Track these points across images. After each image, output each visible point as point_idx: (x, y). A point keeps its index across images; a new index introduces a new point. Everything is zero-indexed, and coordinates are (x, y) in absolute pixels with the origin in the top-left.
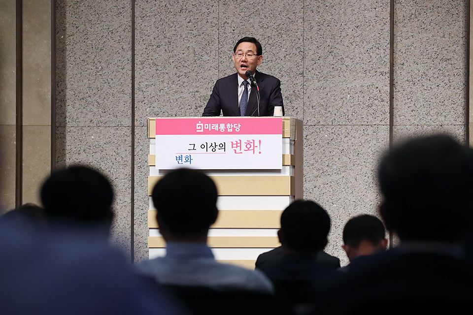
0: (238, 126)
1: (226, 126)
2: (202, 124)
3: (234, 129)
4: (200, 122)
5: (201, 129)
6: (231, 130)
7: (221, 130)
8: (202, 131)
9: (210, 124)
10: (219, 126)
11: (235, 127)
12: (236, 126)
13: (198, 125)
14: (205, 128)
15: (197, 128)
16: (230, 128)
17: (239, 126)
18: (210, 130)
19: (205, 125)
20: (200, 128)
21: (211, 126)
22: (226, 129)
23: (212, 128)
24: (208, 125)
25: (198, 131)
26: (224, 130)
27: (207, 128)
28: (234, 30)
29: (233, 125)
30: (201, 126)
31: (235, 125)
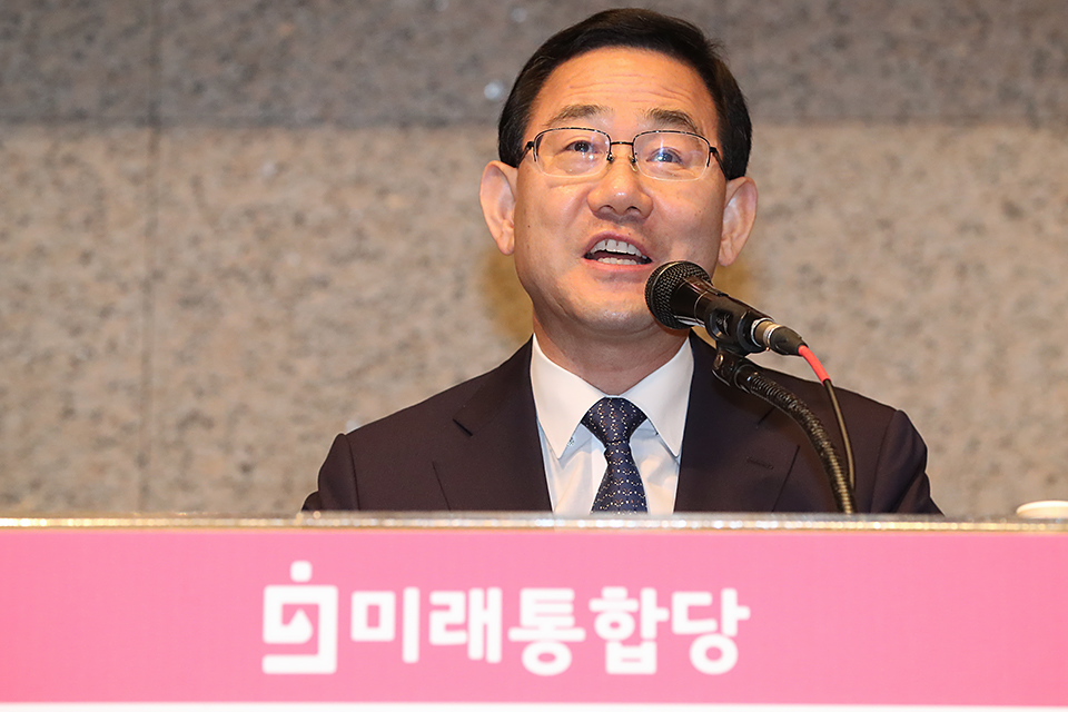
0: (713, 611)
1: (584, 617)
2: (326, 597)
3: (673, 646)
4: (301, 570)
5: (310, 647)
6: (645, 660)
7: (530, 661)
8: (324, 662)
9: (412, 596)
10: (511, 616)
11: (682, 625)
12: (695, 613)
13: (275, 597)
14: (361, 632)
15: (274, 631)
16: (635, 640)
17: (734, 611)
18: (411, 653)
19: (361, 601)
20: (300, 630)
21: (426, 609)
22: (589, 652)
23: (439, 636)
24: (385, 600)
25: (273, 665)
26: (563, 661)
27: (385, 632)
28: (246, 469)
29: (664, 601)
30: (312, 612)
31: (682, 600)
